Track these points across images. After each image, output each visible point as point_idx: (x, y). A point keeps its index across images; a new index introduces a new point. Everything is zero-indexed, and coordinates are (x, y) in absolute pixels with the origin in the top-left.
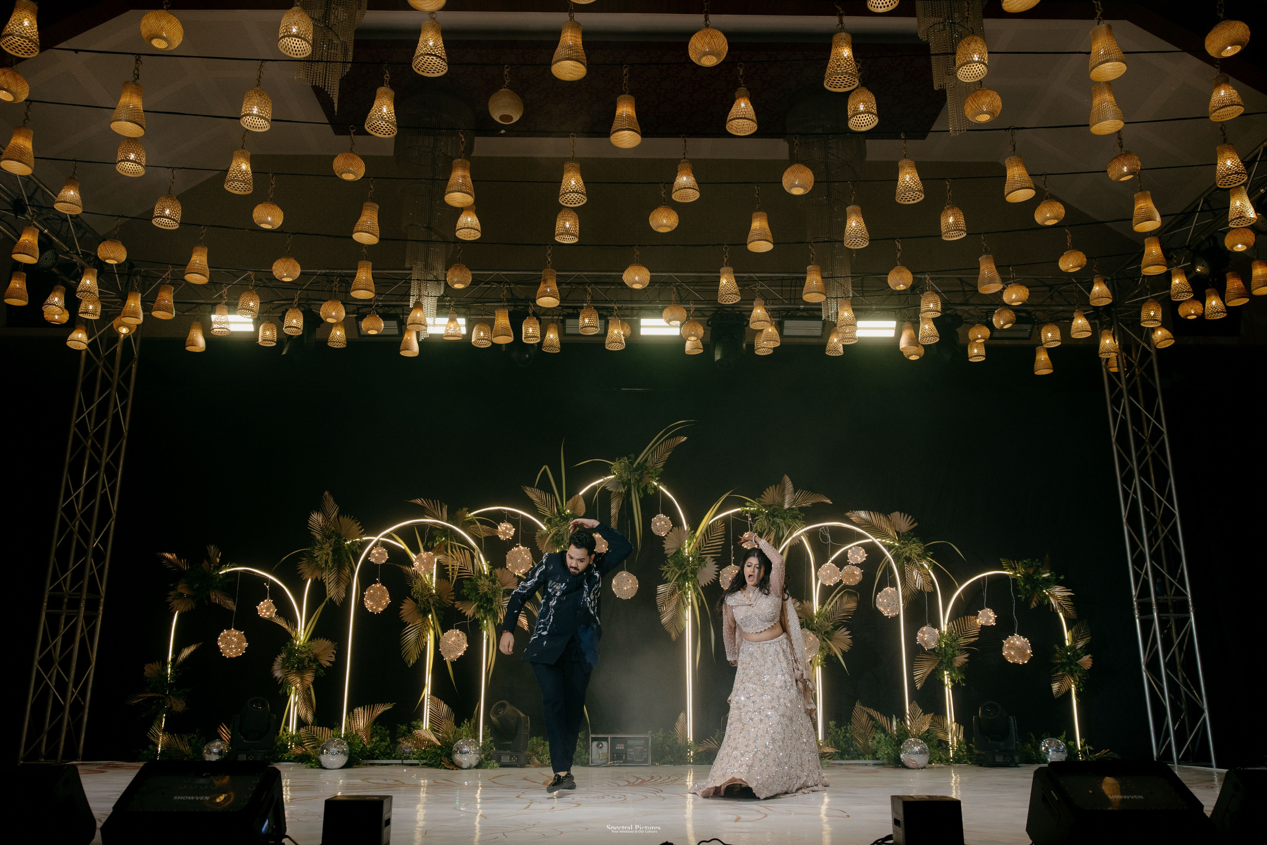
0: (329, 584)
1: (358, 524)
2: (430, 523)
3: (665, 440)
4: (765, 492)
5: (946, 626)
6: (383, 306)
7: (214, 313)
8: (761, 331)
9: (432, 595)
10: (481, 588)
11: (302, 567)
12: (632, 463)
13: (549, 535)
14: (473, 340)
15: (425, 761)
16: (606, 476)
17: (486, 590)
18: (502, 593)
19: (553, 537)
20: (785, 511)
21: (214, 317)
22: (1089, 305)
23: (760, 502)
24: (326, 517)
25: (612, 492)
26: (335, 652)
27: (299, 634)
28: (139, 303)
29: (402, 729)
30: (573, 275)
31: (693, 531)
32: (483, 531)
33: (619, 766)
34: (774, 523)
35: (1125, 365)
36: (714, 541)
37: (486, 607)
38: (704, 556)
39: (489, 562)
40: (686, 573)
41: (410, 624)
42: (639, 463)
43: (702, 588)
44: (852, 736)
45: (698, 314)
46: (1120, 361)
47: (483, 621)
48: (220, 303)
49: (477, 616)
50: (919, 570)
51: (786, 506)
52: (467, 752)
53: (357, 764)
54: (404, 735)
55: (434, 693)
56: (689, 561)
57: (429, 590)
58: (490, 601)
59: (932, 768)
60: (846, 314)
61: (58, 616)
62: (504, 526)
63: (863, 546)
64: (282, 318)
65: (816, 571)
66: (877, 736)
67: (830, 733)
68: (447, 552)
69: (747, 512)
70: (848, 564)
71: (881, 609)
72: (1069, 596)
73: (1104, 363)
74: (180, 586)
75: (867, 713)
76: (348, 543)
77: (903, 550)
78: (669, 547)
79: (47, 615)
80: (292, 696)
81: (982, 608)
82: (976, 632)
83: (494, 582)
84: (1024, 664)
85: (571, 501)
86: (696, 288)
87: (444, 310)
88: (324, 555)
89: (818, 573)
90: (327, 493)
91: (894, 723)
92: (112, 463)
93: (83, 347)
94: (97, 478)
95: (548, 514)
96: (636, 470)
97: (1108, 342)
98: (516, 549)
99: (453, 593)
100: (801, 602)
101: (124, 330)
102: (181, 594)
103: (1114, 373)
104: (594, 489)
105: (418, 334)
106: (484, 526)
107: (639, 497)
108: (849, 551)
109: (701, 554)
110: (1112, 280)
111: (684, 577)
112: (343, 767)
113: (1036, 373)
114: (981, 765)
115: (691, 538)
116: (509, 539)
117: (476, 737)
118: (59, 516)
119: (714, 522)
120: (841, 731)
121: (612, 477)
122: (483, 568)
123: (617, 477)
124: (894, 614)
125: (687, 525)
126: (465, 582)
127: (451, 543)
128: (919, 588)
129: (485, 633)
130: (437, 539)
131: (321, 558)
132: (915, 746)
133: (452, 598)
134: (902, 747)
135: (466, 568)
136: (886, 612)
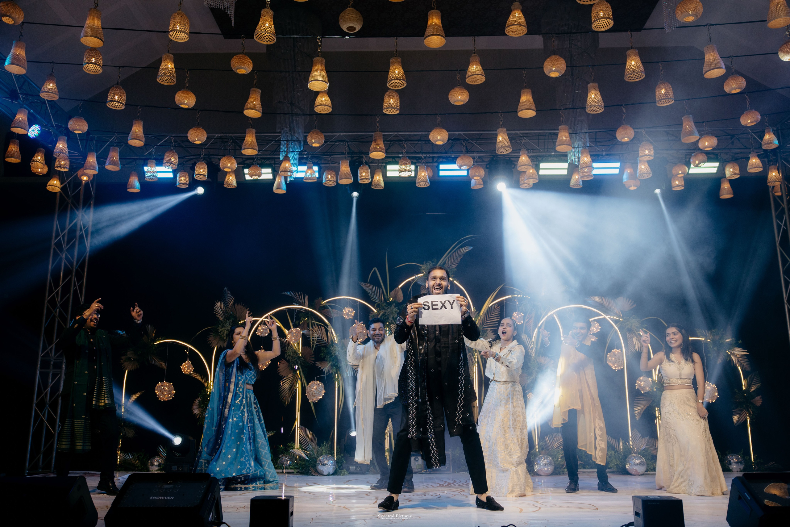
2: (297, 308)
3: (458, 249)
4: (527, 284)
5: (656, 376)
6: (261, 158)
7: (146, 165)
8: (525, 172)
9: (299, 357)
10: (332, 352)
11: (210, 339)
14: (323, 182)
15: (298, 470)
16: (417, 274)
17: (337, 353)
20: (542, 297)
21: (146, 168)
22: (761, 148)
23: (524, 291)
24: (226, 305)
25: (421, 285)
27: (209, 385)
28: (95, 159)
29: (281, 449)
30: (392, 135)
31: (478, 312)
32: (333, 313)
33: (430, 473)
34: (534, 306)
35: (787, 190)
36: (493, 319)
37: (337, 365)
38: (486, 329)
39: (338, 334)
41: (284, 377)
45: (479, 160)
46: (783, 187)
47: (335, 375)
48: (150, 159)
49: (331, 372)
50: (637, 338)
51: (543, 294)
52: (326, 464)
54: (283, 452)
55: (302, 424)
57: (298, 354)
59: (648, 475)
60: (585, 159)
61: (48, 374)
62: (347, 310)
63: (597, 321)
64: (193, 169)
68: (309, 328)
69: (515, 298)
71: (611, 364)
72: (745, 355)
73: (770, 190)
74: (128, 353)
76: (241, 322)
77: (626, 324)
79: (40, 373)
84: (712, 402)
85: (393, 292)
86: (478, 142)
87: (303, 161)
88: (225, 331)
90: (226, 288)
91: (621, 444)
92: (79, 270)
93: (58, 190)
94: (70, 280)
95: (377, 301)
97: (774, 174)
99: (314, 356)
101: (85, 178)
102: (129, 359)
103: (778, 196)
104: (409, 283)
105: (286, 178)
106: (334, 310)
109: (484, 328)
110: (777, 130)
113: (721, 197)
116: (351, 318)
117: (332, 454)
118: (46, 306)
119: (493, 305)
121: (422, 275)
122: (334, 339)
123: (424, 274)
124: (620, 368)
125: (474, 308)
126: (322, 349)
127: (311, 322)
128: (637, 350)
129: (336, 383)
130: (302, 319)
131: (224, 333)
132: (636, 460)
133: (313, 359)
134: (627, 460)
135: (323, 339)
136: (614, 367)
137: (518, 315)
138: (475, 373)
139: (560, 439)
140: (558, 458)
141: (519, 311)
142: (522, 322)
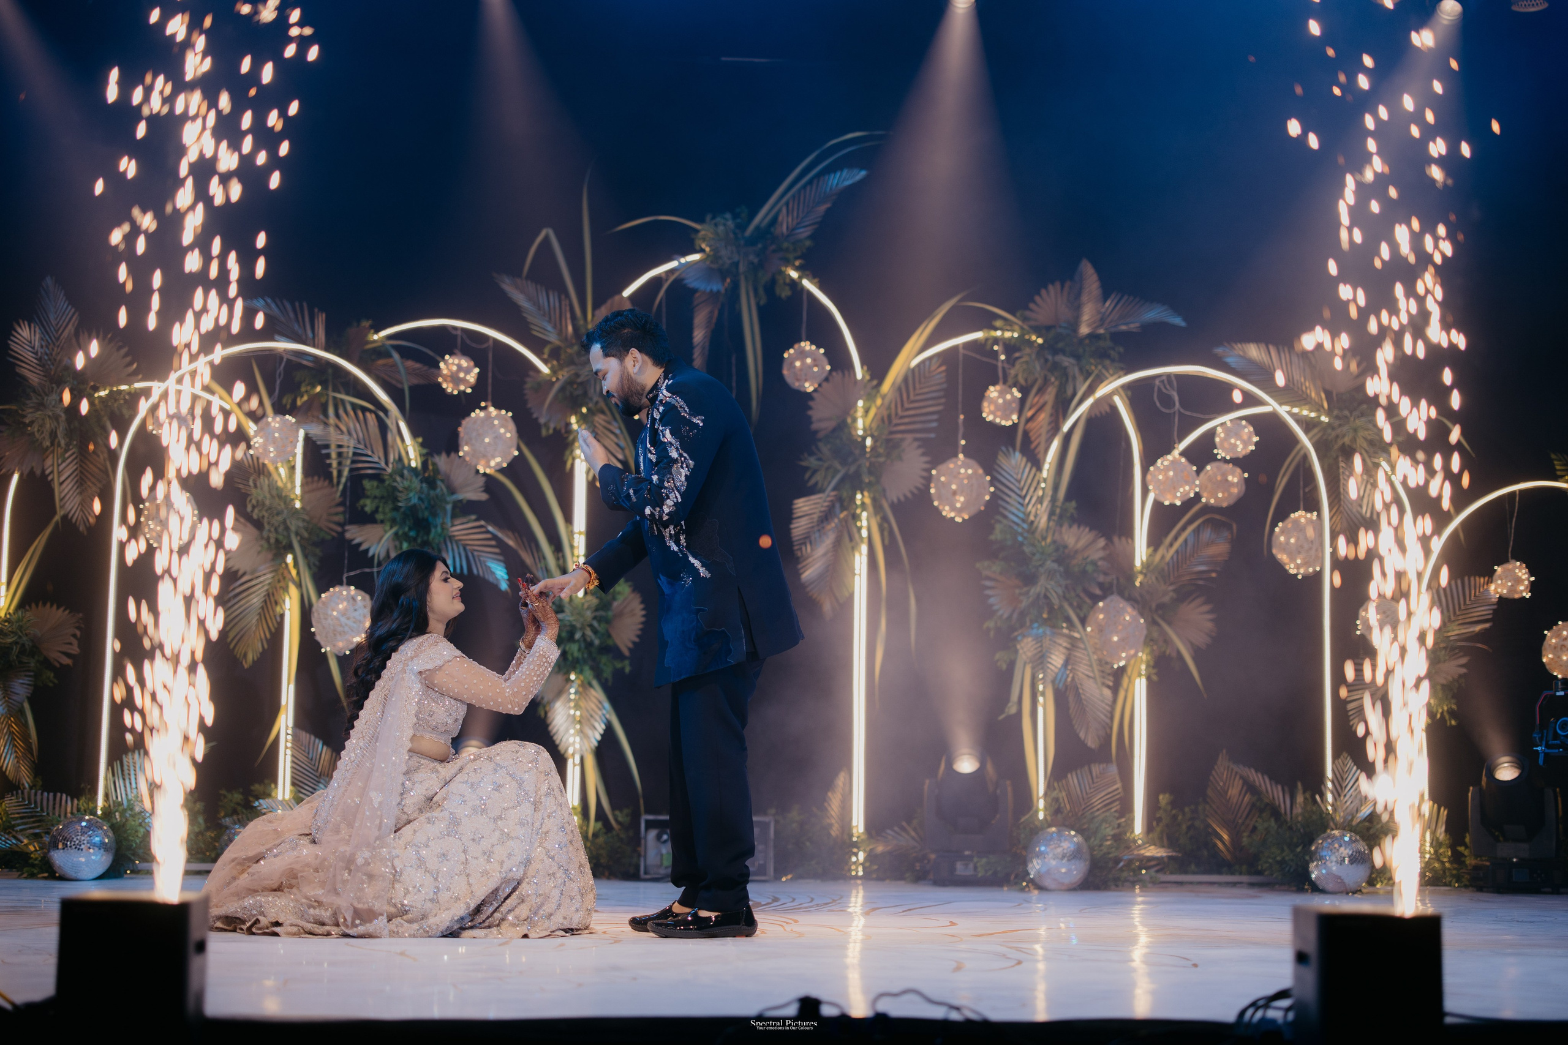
0: (61, 484)
1: (125, 350)
2: (286, 351)
3: (817, 175)
4: (1037, 298)
5: (1422, 597)
9: (293, 513)
10: (402, 496)
12: (742, 227)
13: (553, 383)
16: (684, 254)
17: (415, 501)
18: (449, 507)
19: (562, 389)
20: (1081, 341)
23: (1025, 319)
24: (48, 336)
25: (696, 290)
26: (78, 633)
29: (231, 801)
31: (875, 382)
32: (406, 371)
34: (1055, 367)
36: (921, 404)
38: (899, 436)
39: (420, 440)
40: (857, 475)
41: (244, 574)
42: (757, 228)
43: (892, 506)
44: (1209, 826)
51: (1084, 330)
53: (132, 872)
54: (235, 812)
55: (299, 723)
56: (864, 446)
57: (287, 501)
58: (424, 525)
59: (1376, 893)
62: (453, 363)
63: (1251, 419)
65: (1145, 471)
66: (1262, 826)
67: (1159, 820)
68: (326, 415)
69: (996, 341)
70: (1213, 458)
71: (1282, 557)
75: (1241, 777)
76: (103, 393)
77: (1338, 431)
78: (821, 416)
81: (1502, 561)
82: (1484, 611)
88: (48, 421)
89: (1149, 477)
90: (51, 280)
95: (553, 338)
96: (752, 242)
98: (482, 414)
99: (341, 509)
100: (1109, 539)
104: (656, 282)
106: (409, 363)
107: (758, 305)
108: (1219, 430)
109: (892, 433)
111: (854, 482)
112: (101, 877)
114: (1480, 889)
115: (870, 398)
116: (464, 392)
119: (923, 362)
120: (1184, 814)
121: (695, 257)
122: (407, 453)
123: (708, 256)
124: (1311, 570)
125: (862, 367)
126: (367, 484)
127: (335, 398)
128: (1368, 515)
130: (303, 389)
131: (42, 426)
132: (1340, 846)
133: (340, 518)
134: (1313, 848)
135: (370, 453)
136: (1292, 566)
137: (1002, 394)
138: (860, 575)
139: (1114, 783)
140: (1104, 839)
141: (1008, 382)
142: (1015, 417)
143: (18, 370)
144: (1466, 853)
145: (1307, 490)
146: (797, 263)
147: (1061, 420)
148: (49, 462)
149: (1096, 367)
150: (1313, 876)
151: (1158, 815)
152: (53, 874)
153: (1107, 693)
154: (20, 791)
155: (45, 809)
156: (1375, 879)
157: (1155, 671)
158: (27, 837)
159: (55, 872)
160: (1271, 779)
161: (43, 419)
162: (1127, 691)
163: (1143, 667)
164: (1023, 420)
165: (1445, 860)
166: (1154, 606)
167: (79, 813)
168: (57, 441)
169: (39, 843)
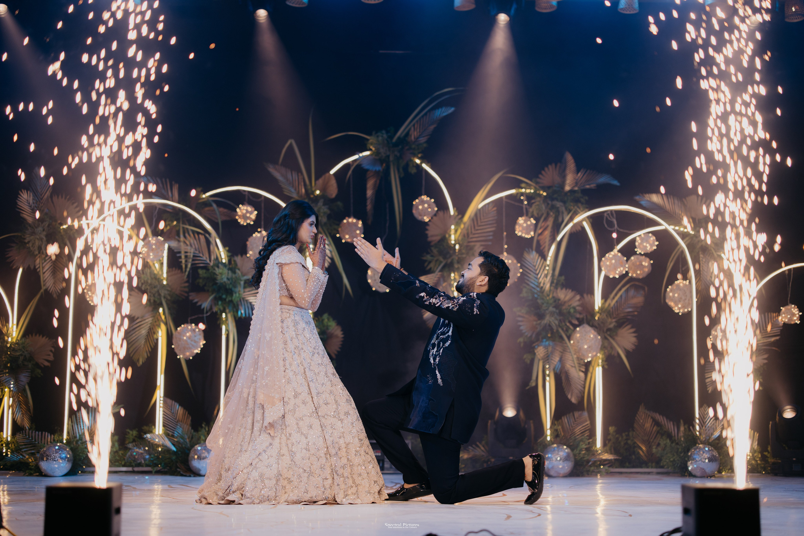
0: (44, 273)
2: (158, 204)
3: (429, 110)
4: (543, 172)
9: (163, 286)
10: (218, 278)
11: (11, 253)
12: (391, 137)
15: (158, 468)
16: (361, 152)
17: (225, 280)
18: (242, 283)
20: (566, 193)
23: (537, 183)
24: (37, 197)
25: (368, 170)
26: (53, 350)
27: (10, 330)
29: (132, 435)
31: (460, 216)
32: (220, 213)
34: (553, 207)
36: (484, 227)
37: (225, 299)
38: (473, 244)
39: (227, 248)
40: (452, 264)
41: (138, 318)
42: (399, 138)
44: (635, 443)
47: (221, 315)
49: (215, 309)
51: (567, 188)
53: (82, 472)
54: (134, 441)
55: (168, 394)
56: (455, 249)
57: (160, 281)
58: (230, 292)
59: (721, 477)
62: (244, 209)
63: (654, 233)
65: (600, 260)
66: (662, 443)
67: (610, 440)
68: (179, 237)
69: (522, 194)
70: (635, 253)
71: (671, 304)
75: (652, 418)
76: (65, 226)
77: (699, 239)
78: (433, 234)
80: (6, 399)
81: (785, 305)
82: (777, 330)
83: (233, 270)
85: (320, 181)
88: (37, 241)
89: (602, 263)
95: (295, 195)
96: (396, 145)
98: (259, 235)
99: (187, 285)
100: (582, 296)
104: (347, 166)
106: (222, 209)
107: (399, 177)
108: (638, 239)
109: (469, 242)
111: (450, 268)
112: (65, 475)
114: (776, 475)
115: (458, 224)
116: (249, 224)
119: (485, 206)
120: (622, 437)
121: (367, 153)
122: (221, 256)
123: (374, 152)
124: (686, 310)
125: (453, 209)
126: (201, 272)
127: (183, 228)
129: (224, 328)
131: (33, 244)
132: (704, 453)
133: (187, 290)
134: (689, 454)
135: (201, 255)
136: (676, 308)
137: (525, 221)
139: (586, 421)
140: (581, 450)
141: (528, 215)
142: (532, 233)
143: (22, 215)
144: (769, 455)
145: (684, 269)
146: (420, 155)
147: (556, 234)
148: (38, 261)
149: (574, 207)
150: (690, 468)
151: (609, 438)
152: (42, 474)
153: (582, 375)
154: (24, 431)
155: (37, 440)
156: (722, 470)
157: (606, 363)
158: (28, 455)
159: (42, 473)
160: (667, 418)
161: (35, 240)
162: (592, 373)
163: (600, 361)
164: (537, 235)
165: (758, 459)
166: (605, 329)
167: (55, 442)
168: (41, 251)
169: (34, 458)
